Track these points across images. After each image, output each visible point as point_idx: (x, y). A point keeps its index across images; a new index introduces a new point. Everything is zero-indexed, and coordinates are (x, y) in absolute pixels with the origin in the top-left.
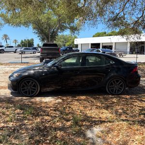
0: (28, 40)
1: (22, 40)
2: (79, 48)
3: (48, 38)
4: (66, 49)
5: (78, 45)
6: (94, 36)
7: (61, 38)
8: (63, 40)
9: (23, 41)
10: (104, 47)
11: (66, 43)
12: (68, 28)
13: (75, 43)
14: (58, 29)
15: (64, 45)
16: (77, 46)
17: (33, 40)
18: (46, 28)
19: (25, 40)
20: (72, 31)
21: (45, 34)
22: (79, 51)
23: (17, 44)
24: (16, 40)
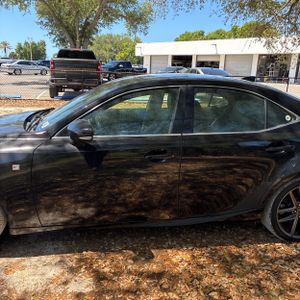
0: (33, 44)
1: (20, 45)
2: (146, 65)
3: (73, 38)
4: (117, 67)
5: (143, 58)
6: (177, 40)
7: (105, 42)
8: (110, 46)
9: (23, 45)
10: (201, 64)
11: (116, 52)
12: (122, 16)
13: (138, 53)
14: (97, 18)
15: (113, 58)
16: (140, 60)
17: (43, 44)
18: (69, 14)
19: (26, 43)
20: (132, 24)
21: (67, 28)
22: (145, 71)
23: (9, 52)
24: (5, 44)
